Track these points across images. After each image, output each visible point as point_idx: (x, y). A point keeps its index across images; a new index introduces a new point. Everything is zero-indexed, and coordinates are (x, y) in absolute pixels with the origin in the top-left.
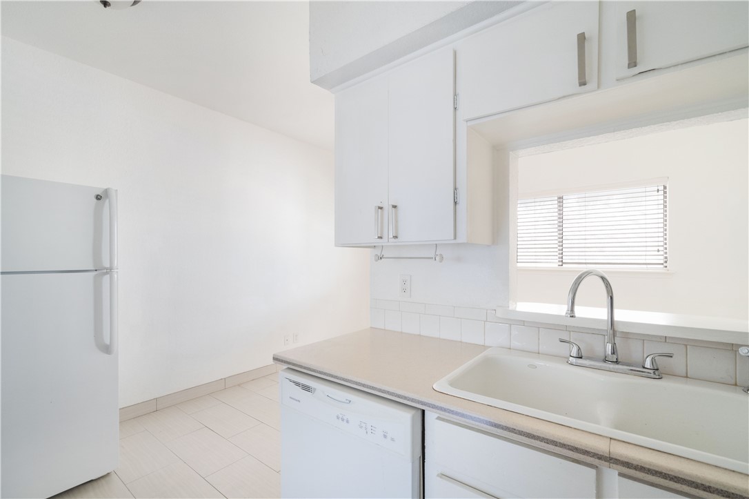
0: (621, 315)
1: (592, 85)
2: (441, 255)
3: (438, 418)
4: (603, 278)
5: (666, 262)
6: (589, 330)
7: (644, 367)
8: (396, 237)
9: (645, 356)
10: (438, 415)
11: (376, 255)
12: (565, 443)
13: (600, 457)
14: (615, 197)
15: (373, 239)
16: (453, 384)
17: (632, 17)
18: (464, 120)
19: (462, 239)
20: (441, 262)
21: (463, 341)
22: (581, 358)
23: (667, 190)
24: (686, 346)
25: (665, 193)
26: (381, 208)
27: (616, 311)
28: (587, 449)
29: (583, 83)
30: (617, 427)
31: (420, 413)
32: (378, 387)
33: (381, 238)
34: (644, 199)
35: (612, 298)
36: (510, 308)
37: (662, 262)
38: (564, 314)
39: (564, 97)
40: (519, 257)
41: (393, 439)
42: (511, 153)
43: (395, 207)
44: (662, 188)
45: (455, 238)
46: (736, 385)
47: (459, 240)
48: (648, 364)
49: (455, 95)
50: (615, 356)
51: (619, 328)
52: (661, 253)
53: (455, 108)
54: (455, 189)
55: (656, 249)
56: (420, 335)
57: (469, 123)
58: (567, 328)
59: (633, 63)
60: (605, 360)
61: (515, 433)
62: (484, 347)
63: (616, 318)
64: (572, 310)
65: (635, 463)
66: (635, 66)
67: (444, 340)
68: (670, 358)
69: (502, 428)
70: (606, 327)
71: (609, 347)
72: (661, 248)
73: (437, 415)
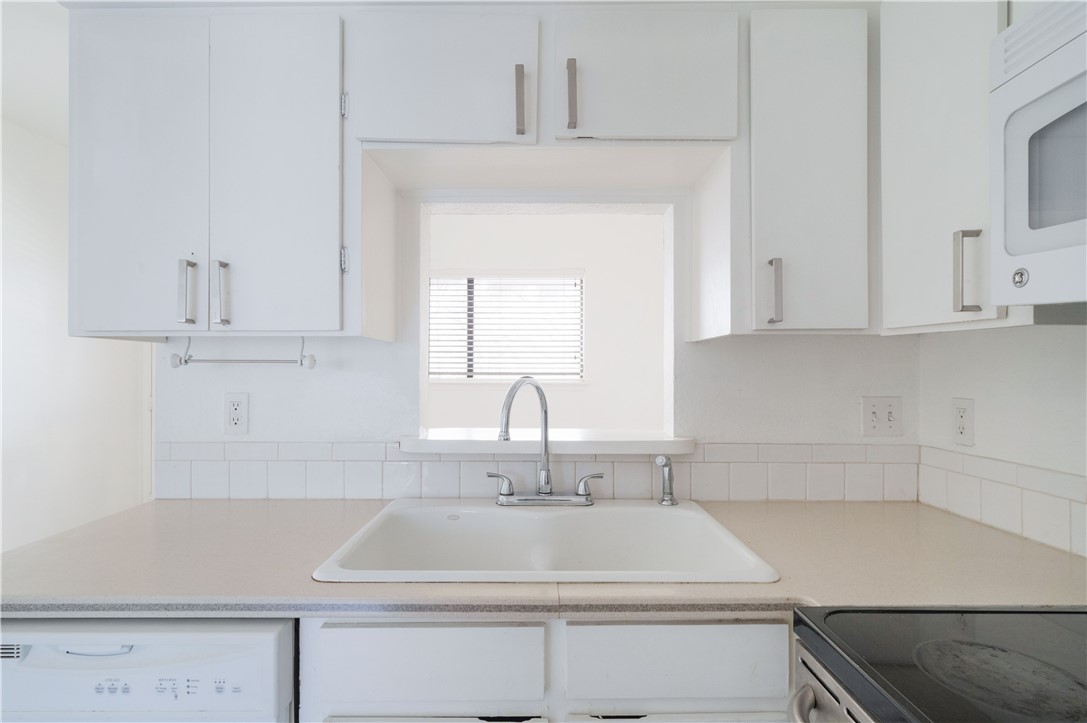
0: (555, 435)
1: (529, 137)
2: (312, 356)
3: (326, 625)
4: (538, 389)
5: (582, 371)
6: (522, 457)
7: (578, 495)
8: (226, 322)
9: (577, 482)
10: (324, 620)
11: (176, 355)
12: (512, 604)
13: (548, 609)
14: (530, 287)
15: (174, 323)
16: (345, 564)
17: (572, 65)
18: (358, 139)
19: (352, 329)
20: (312, 367)
21: (347, 497)
22: (512, 494)
23: (584, 284)
24: (613, 462)
25: (582, 287)
26: (192, 265)
27: (550, 430)
28: (536, 604)
29: (521, 132)
30: (556, 569)
31: (291, 626)
32: (202, 602)
33: (192, 321)
34: (561, 293)
35: (546, 412)
36: (421, 437)
37: (579, 371)
38: (496, 438)
39: (499, 143)
40: (431, 365)
41: (236, 690)
42: (422, 205)
43: (224, 265)
44: (578, 282)
45: (342, 328)
46: (652, 499)
47: (348, 332)
48: (581, 490)
49: (343, 93)
50: (549, 486)
51: (553, 450)
52: (578, 360)
53: (343, 115)
54: (343, 247)
55: (573, 355)
56: (267, 500)
57: (367, 146)
58: (494, 458)
59: (573, 124)
60: (539, 493)
61: (449, 611)
62: (383, 502)
63: (551, 438)
64: (507, 432)
65: (584, 603)
66: (575, 128)
67: (314, 500)
68: (600, 479)
69: (431, 610)
70: (540, 450)
71: (543, 474)
72: (578, 355)
73: (321, 621)
